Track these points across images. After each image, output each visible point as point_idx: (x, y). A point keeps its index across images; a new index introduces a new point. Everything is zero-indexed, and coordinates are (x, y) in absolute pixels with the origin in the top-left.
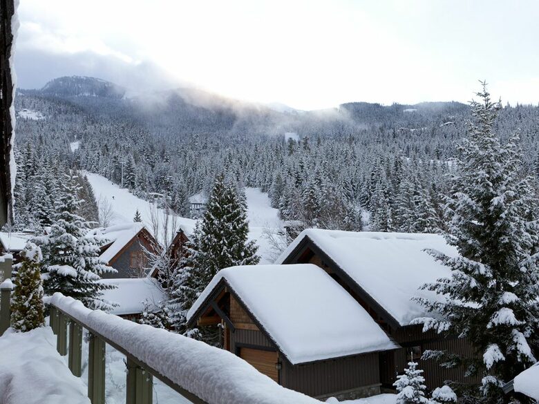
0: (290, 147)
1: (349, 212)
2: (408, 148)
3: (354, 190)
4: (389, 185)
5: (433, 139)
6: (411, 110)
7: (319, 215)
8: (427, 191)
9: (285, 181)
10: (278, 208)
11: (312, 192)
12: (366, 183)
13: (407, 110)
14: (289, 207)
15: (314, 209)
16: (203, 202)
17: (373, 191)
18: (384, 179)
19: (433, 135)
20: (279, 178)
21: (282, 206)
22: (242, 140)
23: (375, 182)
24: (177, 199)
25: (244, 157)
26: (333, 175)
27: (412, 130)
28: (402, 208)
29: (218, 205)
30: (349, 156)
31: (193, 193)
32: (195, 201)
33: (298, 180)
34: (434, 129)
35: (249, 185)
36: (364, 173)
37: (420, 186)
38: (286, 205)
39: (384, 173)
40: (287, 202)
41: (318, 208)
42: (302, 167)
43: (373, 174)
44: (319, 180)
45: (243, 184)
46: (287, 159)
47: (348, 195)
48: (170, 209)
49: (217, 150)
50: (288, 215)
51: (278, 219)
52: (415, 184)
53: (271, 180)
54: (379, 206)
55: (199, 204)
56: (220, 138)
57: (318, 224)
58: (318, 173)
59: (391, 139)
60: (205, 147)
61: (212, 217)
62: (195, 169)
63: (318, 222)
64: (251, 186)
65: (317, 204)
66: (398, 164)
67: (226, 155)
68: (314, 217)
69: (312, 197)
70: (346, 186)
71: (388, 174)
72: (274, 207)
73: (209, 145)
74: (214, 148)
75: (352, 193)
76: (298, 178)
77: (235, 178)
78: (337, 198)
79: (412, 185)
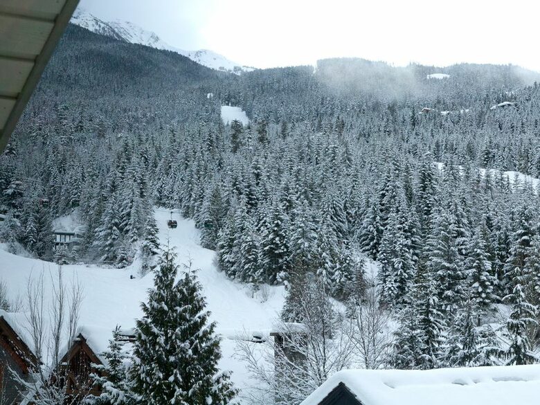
0: (234, 136)
1: (341, 263)
2: (438, 145)
3: (349, 222)
4: (412, 217)
5: (480, 131)
6: (440, 76)
7: (288, 267)
8: (477, 230)
9: (228, 202)
10: (214, 249)
11: (277, 225)
12: (370, 210)
13: (433, 76)
14: (235, 249)
15: (281, 255)
16: (76, 231)
17: (384, 225)
18: (404, 205)
19: (480, 124)
20: (216, 195)
21: (222, 247)
22: (145, 115)
23: (387, 210)
24: (31, 225)
25: (152, 152)
26: (311, 193)
27: (444, 113)
28: (435, 259)
29: (166, 308)
30: (339, 158)
31: (58, 213)
32: (62, 227)
33: (251, 199)
34: (481, 114)
35: (160, 202)
36: (367, 193)
37: (465, 221)
38: (230, 247)
39: (403, 195)
40: (232, 240)
41: (288, 253)
42: (258, 176)
43: (383, 195)
44: (289, 201)
45: (150, 201)
46: (230, 158)
47: (339, 230)
48: (16, 243)
49: (101, 134)
50: (233, 263)
51: (214, 269)
52: (457, 216)
53: (201, 197)
54: (394, 253)
55: (70, 235)
56: (106, 112)
57: (286, 282)
58: (287, 189)
59: (409, 127)
60: (80, 128)
61: (155, 330)
62: (62, 170)
63: (286, 278)
64: (164, 205)
65: (287, 247)
66: (426, 177)
67: (119, 147)
68: (280, 269)
69: (276, 234)
70: (336, 215)
71: (410, 197)
72: (207, 246)
73: (87, 124)
74: (94, 130)
75: (345, 227)
76: (249, 195)
77: (137, 192)
78: (321, 236)
79: (452, 218)
